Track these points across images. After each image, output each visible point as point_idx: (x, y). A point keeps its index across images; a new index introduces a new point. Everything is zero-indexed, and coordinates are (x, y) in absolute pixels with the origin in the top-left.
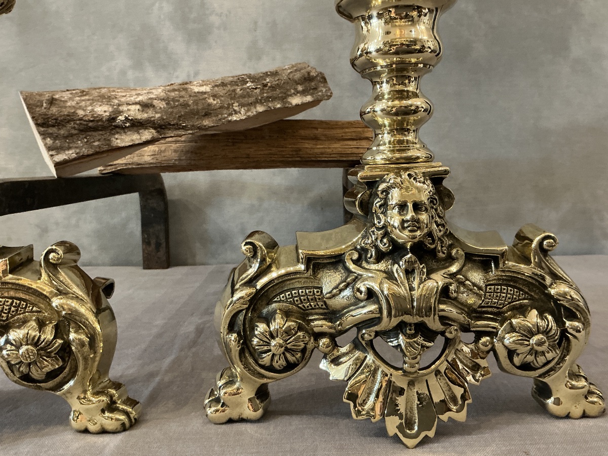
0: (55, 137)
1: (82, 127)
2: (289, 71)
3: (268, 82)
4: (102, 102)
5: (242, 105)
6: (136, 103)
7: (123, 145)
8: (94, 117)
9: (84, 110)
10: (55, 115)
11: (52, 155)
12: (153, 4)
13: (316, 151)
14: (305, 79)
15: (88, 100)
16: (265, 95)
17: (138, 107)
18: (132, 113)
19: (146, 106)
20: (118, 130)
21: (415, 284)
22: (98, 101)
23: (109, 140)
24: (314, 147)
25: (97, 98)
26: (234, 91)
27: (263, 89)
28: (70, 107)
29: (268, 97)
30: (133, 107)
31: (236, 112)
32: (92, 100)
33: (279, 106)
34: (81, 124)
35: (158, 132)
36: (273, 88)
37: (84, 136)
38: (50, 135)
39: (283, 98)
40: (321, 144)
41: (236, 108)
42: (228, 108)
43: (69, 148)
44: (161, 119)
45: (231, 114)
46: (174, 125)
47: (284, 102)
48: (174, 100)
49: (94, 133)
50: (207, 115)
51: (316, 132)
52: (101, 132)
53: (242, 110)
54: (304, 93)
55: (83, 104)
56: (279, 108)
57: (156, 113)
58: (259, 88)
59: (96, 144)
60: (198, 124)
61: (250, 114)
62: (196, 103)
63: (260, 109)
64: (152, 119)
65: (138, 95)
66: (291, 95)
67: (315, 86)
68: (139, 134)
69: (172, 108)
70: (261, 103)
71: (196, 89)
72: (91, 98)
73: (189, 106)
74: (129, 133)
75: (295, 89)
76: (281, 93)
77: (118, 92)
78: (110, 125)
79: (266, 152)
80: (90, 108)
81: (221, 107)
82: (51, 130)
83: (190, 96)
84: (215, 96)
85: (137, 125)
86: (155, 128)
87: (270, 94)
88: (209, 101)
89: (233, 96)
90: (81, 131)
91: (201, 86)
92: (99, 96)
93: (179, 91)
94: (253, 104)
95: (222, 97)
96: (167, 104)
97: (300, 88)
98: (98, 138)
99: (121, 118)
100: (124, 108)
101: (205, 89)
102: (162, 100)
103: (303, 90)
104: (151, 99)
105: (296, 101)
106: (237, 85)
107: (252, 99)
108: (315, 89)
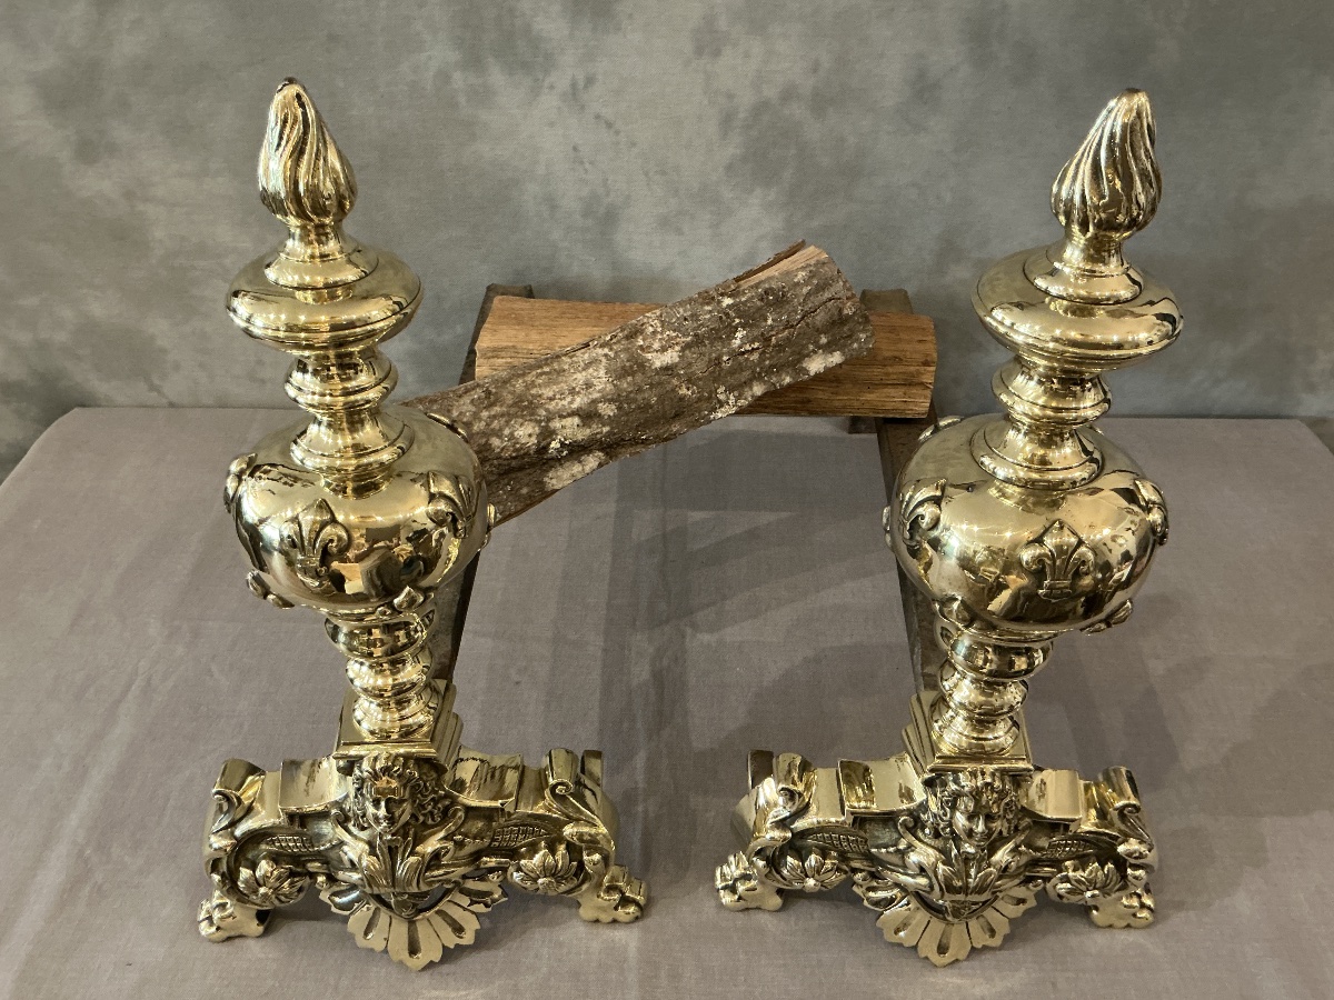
1: (502, 470)
3: (772, 329)
4: (522, 417)
5: (730, 389)
6: (572, 414)
7: (559, 486)
8: (517, 449)
9: (500, 437)
14: (833, 321)
15: (502, 415)
16: (767, 362)
17: (576, 420)
18: (568, 431)
19: (588, 416)
20: (552, 463)
22: (516, 415)
23: (542, 483)
25: (513, 410)
26: (719, 358)
27: (764, 352)
28: (478, 433)
29: (772, 366)
30: (569, 421)
31: (721, 404)
32: (509, 413)
33: (788, 380)
34: (500, 465)
35: (607, 454)
36: (780, 347)
37: (506, 481)
39: (795, 365)
41: (722, 397)
42: (710, 398)
44: (610, 433)
45: (714, 410)
46: (629, 440)
47: (796, 371)
48: (629, 400)
49: (519, 474)
52: (528, 471)
53: (731, 397)
54: (829, 348)
55: (495, 424)
56: (789, 387)
57: (604, 426)
58: (758, 348)
60: (664, 433)
61: (743, 403)
62: (661, 399)
63: (758, 390)
64: (599, 436)
65: (573, 392)
66: (808, 356)
67: (848, 333)
68: (580, 462)
69: (627, 414)
70: (760, 378)
71: (659, 360)
72: (504, 408)
74: (568, 464)
75: (815, 343)
76: (793, 353)
78: (539, 460)
80: (507, 432)
81: (699, 400)
83: (652, 384)
84: (690, 381)
85: (576, 450)
86: (601, 450)
87: (775, 361)
88: (681, 392)
89: (716, 373)
90: (500, 475)
91: (663, 350)
92: (515, 404)
93: (633, 374)
94: (748, 383)
95: (700, 379)
96: (619, 408)
97: (824, 340)
98: (526, 480)
99: (555, 445)
100: (556, 424)
101: (671, 357)
102: (611, 401)
103: (829, 342)
104: (594, 402)
105: (815, 365)
106: (721, 338)
107: (747, 374)
108: (850, 337)
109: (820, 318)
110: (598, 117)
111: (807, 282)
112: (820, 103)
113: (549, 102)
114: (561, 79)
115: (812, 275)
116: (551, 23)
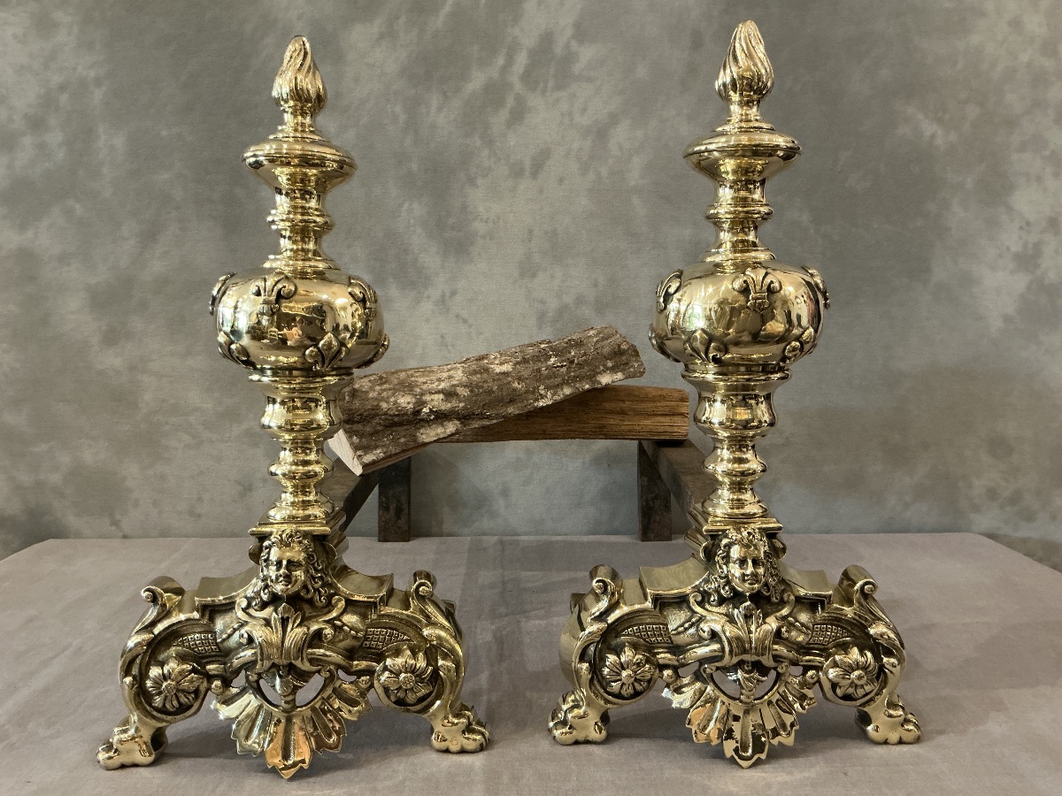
0: (361, 435)
1: (387, 423)
2: (595, 340)
3: (574, 357)
4: (404, 391)
5: (548, 388)
6: (438, 392)
7: (427, 440)
8: (399, 411)
9: (388, 402)
10: (359, 410)
11: (360, 456)
12: (401, 205)
13: (623, 428)
14: (615, 353)
15: (390, 389)
16: (572, 374)
17: (441, 396)
18: (435, 403)
19: (449, 394)
20: (423, 423)
21: (753, 628)
22: (399, 390)
23: (415, 436)
24: (621, 423)
25: (397, 388)
26: (539, 370)
27: (570, 367)
28: (372, 399)
29: (575, 377)
30: (436, 397)
31: (542, 397)
32: (394, 389)
33: (587, 386)
34: (386, 419)
35: (462, 423)
36: (580, 365)
37: (390, 432)
38: (356, 433)
39: (592, 377)
40: (630, 421)
41: (542, 392)
42: (533, 392)
43: (376, 447)
44: (465, 408)
45: (537, 400)
46: (478, 414)
47: (591, 381)
48: (478, 386)
49: (399, 429)
50: (511, 401)
51: (624, 406)
52: (406, 428)
53: (549, 393)
54: (614, 369)
55: (385, 394)
56: (588, 391)
57: (460, 402)
58: (565, 365)
59: (402, 440)
60: (503, 413)
61: (556, 398)
62: (500, 388)
63: (567, 391)
64: (456, 409)
65: (439, 380)
66: (600, 373)
67: (626, 361)
68: (443, 426)
70: (568, 384)
71: (498, 369)
72: (391, 386)
73: (494, 392)
74: (434, 426)
75: (604, 365)
76: (589, 370)
77: (417, 377)
78: (414, 419)
79: (565, 428)
80: (392, 399)
81: (526, 392)
82: (355, 427)
83: (494, 380)
84: (520, 379)
85: (441, 417)
86: (459, 419)
87: (577, 373)
88: (514, 385)
89: (538, 377)
90: (386, 427)
91: (501, 364)
92: (399, 384)
93: (481, 374)
94: (560, 386)
95: (527, 379)
96: (471, 391)
97: (610, 364)
98: (403, 433)
99: (426, 410)
100: (427, 398)
101: (507, 368)
102: (465, 386)
103: (613, 366)
104: (453, 386)
105: (605, 379)
106: (540, 361)
107: (559, 380)
108: (627, 364)
109: (606, 350)
110: (457, 316)
111: (596, 336)
112: (600, 307)
113: (427, 307)
114: (435, 292)
115: (599, 333)
116: (430, 258)
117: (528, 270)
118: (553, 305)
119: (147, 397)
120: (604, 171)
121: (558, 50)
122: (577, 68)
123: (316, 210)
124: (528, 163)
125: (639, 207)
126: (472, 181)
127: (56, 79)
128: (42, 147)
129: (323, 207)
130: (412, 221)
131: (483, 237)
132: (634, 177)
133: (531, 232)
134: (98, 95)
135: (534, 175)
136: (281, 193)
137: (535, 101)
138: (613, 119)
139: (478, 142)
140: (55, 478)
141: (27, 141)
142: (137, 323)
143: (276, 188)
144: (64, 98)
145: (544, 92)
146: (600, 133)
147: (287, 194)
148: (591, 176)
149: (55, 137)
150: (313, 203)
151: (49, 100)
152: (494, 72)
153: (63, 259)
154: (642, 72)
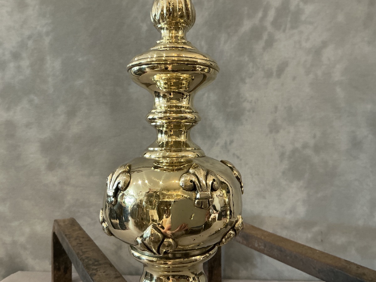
110: (234, 154)
112: (317, 149)
113: (217, 149)
114: (221, 141)
116: (219, 123)
117: (274, 128)
118: (289, 148)
119: (69, 197)
120: (319, 73)
121: (292, 8)
122: (303, 18)
123: (188, 108)
124: (275, 69)
125: (340, 92)
126: (243, 80)
127: (27, 33)
128: (19, 68)
129: (192, 105)
130: (209, 103)
131: (249, 111)
132: (337, 76)
133: (276, 108)
134: (47, 40)
135: (279, 75)
136: (159, 96)
137: (279, 35)
138: (325, 44)
139: (247, 60)
140: (22, 240)
141: (12, 65)
142: (65, 159)
143: (155, 92)
144: (30, 43)
145: (284, 31)
146: (317, 52)
147: (164, 96)
148: (311, 76)
149: (25, 63)
150: (184, 103)
151: (22, 45)
152: (256, 21)
153: (28, 125)
154: (341, 18)
